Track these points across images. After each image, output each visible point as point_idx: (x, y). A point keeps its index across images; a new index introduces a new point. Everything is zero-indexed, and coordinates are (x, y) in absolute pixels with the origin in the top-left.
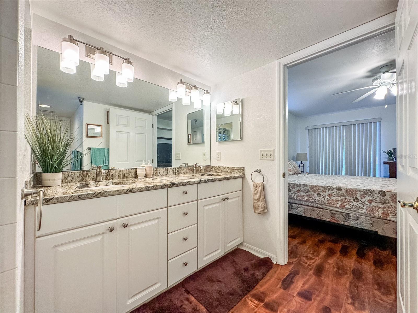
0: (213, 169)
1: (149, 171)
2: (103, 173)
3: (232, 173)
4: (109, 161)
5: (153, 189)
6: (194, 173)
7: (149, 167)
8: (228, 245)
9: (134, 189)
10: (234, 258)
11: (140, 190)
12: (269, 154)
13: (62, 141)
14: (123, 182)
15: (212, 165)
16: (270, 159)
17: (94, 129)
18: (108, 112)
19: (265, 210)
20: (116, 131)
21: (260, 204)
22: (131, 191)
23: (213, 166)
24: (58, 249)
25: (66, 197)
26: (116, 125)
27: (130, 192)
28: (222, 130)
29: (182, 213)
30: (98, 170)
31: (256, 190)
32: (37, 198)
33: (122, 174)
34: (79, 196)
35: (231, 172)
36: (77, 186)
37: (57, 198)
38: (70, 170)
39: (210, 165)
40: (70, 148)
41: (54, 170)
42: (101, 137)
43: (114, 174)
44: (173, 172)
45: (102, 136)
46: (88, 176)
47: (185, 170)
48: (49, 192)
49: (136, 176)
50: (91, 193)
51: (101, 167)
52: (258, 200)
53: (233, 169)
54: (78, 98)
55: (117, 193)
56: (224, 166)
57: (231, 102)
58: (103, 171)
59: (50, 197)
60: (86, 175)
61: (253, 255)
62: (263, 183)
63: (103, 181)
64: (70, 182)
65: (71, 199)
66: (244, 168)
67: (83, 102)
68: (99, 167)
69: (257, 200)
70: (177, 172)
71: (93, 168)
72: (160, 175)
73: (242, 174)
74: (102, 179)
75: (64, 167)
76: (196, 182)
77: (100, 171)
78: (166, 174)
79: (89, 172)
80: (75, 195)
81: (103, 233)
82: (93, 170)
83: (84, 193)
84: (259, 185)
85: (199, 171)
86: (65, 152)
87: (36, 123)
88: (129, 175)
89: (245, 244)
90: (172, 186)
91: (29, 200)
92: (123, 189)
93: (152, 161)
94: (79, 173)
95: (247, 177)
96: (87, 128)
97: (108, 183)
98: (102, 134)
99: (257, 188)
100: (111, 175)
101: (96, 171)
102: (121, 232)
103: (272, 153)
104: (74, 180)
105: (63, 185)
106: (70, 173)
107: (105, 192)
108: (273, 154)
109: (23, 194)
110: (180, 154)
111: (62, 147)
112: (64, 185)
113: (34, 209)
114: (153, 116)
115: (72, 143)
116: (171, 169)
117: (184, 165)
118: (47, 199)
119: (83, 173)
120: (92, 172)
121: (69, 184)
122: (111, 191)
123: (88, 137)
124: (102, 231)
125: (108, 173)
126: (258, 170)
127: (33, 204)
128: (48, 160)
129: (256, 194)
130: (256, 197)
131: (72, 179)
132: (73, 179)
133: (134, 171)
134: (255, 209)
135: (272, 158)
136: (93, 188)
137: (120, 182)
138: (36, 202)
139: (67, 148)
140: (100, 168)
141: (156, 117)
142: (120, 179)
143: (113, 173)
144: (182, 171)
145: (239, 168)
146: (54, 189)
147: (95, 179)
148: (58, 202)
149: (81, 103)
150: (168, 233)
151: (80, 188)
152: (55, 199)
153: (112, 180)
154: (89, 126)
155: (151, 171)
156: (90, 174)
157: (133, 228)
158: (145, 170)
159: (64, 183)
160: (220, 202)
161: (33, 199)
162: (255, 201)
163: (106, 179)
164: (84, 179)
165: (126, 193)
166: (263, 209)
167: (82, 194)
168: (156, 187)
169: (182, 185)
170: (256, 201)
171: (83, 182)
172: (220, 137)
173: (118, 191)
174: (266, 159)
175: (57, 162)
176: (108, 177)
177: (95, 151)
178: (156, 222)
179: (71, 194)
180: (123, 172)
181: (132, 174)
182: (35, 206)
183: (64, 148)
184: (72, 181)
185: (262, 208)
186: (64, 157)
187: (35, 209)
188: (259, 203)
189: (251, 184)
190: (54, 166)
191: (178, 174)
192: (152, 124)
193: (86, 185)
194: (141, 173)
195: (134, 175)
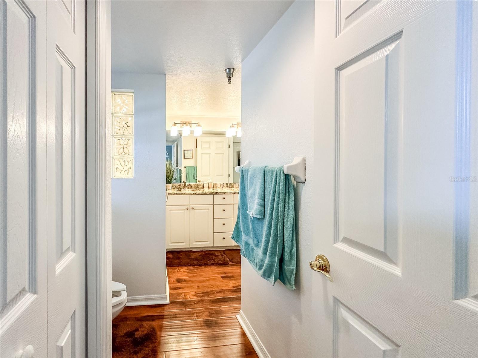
1: (211, 185)
5: (205, 194)
9: (197, 193)
11: (199, 194)
18: (197, 139)
20: (202, 153)
26: (202, 149)
29: (222, 210)
33: (196, 186)
34: (177, 193)
36: (176, 190)
37: (171, 193)
41: (170, 183)
44: (227, 186)
45: (193, 158)
50: (181, 193)
55: (190, 194)
58: (186, 184)
59: (169, 193)
60: (181, 186)
63: (187, 189)
64: (174, 189)
65: (174, 194)
67: (182, 136)
70: (230, 186)
78: (222, 187)
81: (184, 210)
90: (216, 194)
96: (184, 152)
98: (193, 156)
102: (191, 211)
104: (176, 188)
106: (175, 184)
107: (186, 193)
123: (184, 158)
124: (184, 209)
125: (190, 185)
133: (202, 185)
136: (183, 191)
140: (186, 182)
142: (195, 188)
143: (192, 185)
147: (184, 188)
148: (171, 195)
150: (214, 218)
151: (178, 191)
153: (191, 189)
157: (196, 211)
158: (208, 184)
159: (172, 189)
163: (189, 188)
164: (179, 187)
165: (193, 194)
168: (207, 193)
169: (222, 194)
173: (190, 193)
177: (188, 168)
178: (207, 210)
179: (174, 192)
190: (170, 181)
191: (231, 188)
192: (229, 145)
193: (180, 190)
194: (206, 186)
195: (202, 187)
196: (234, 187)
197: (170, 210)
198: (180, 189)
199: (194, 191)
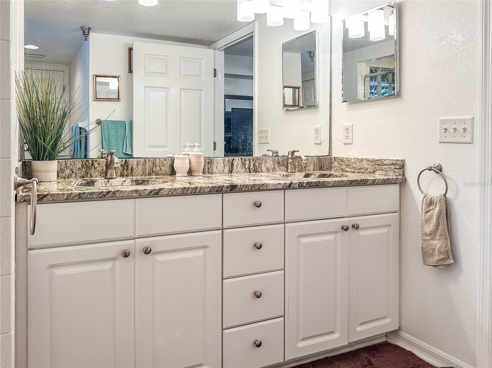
0: (336, 163)
1: (197, 163)
2: (117, 164)
3: (377, 173)
4: (132, 146)
6: (289, 171)
7: (195, 155)
8: (359, 329)
9: (162, 191)
10: (372, 359)
12: (460, 129)
13: (57, 109)
14: (148, 181)
15: (334, 155)
16: (463, 140)
17: (107, 84)
18: (131, 50)
19: (447, 258)
20: (146, 87)
21: (438, 244)
22: (156, 193)
23: (336, 156)
24: (54, 271)
25: (63, 194)
26: (145, 75)
27: (155, 196)
28: (379, 73)
29: (250, 245)
30: (109, 158)
31: (429, 211)
32: (29, 193)
33: (148, 167)
34: (80, 194)
35: (374, 172)
36: (77, 183)
37: (53, 195)
38: (68, 157)
39: (329, 156)
40: (68, 122)
41: (47, 157)
42: (118, 99)
43: (135, 167)
44: (245, 167)
45: (120, 98)
46: (95, 168)
47: (270, 164)
48: (42, 188)
49: (173, 172)
50: (96, 192)
51: (113, 153)
52: (433, 234)
53: (378, 164)
54: (81, 28)
55: (135, 195)
56: (360, 158)
57: (382, 9)
59: (44, 193)
60: (92, 167)
61: (420, 359)
62: (445, 195)
63: (116, 178)
64: (68, 178)
65: (69, 198)
66: (403, 161)
67: (88, 34)
68: (111, 152)
69: (430, 235)
70: (252, 167)
71: (102, 155)
72: (217, 172)
73: (397, 174)
74: (115, 175)
75: (59, 152)
76: (280, 187)
77: (112, 161)
78: (230, 170)
79: (96, 161)
80: (74, 193)
81: (114, 259)
82: (102, 158)
83: (87, 192)
84: (435, 200)
85: (302, 168)
86: (61, 127)
87: (24, 83)
88: (161, 169)
89: (404, 334)
90: (231, 190)
91: (20, 194)
92: (144, 189)
93: (215, 146)
94: (81, 163)
95: (410, 183)
96: (96, 83)
97: (125, 181)
98: (120, 93)
99: (431, 208)
100: (130, 167)
101: (106, 160)
102: (141, 260)
103: (468, 126)
104: (74, 175)
105: (59, 181)
106: (68, 161)
107: (116, 191)
108: (469, 129)
109: (15, 183)
110: (267, 131)
111: (57, 120)
112: (61, 180)
113: (25, 207)
114: (216, 51)
115: (71, 112)
116: (240, 160)
117: (270, 154)
118: (41, 195)
119: (87, 163)
120: (99, 162)
121: (67, 180)
122: (125, 191)
123: (97, 99)
124: (113, 256)
125: (125, 165)
126: (436, 165)
127: (25, 200)
128: (39, 140)
129: (427, 221)
130: (429, 228)
131: (71, 173)
132: (73, 172)
133: (169, 162)
134: (426, 254)
135: (468, 139)
136: (101, 185)
137: (144, 181)
138: (28, 198)
139: (64, 121)
140: (111, 154)
141: (223, 52)
142: (145, 175)
143: (133, 165)
144: (263, 165)
145: (391, 162)
146: (47, 185)
147: (105, 175)
148: (53, 202)
149: (86, 36)
150: (222, 279)
151: (82, 186)
152: (50, 196)
153: (131, 177)
154: (99, 79)
155: (200, 163)
156: (97, 165)
157: (160, 258)
158: (188, 161)
159: (60, 178)
160: (336, 232)
161: (25, 194)
162: (425, 238)
163: (122, 175)
164: (88, 174)
165: (149, 196)
166: (444, 256)
167: (84, 191)
168: (201, 190)
170: (428, 238)
171: (87, 179)
172: (373, 91)
174: (453, 140)
175: (51, 143)
176: (125, 171)
177: (108, 126)
178: (200, 253)
179: (70, 191)
180: (150, 163)
181: (166, 168)
182: (26, 204)
183: (60, 121)
184: (71, 175)
185: (440, 252)
186: (60, 136)
187: (27, 207)
188: (435, 242)
189: (419, 197)
190: (47, 150)
191: (256, 171)
192: (215, 69)
193: (91, 183)
194: (181, 166)
195: (168, 171)
196: (264, 169)
197: (51, 267)
198: (88, 179)
199: (143, 182)
